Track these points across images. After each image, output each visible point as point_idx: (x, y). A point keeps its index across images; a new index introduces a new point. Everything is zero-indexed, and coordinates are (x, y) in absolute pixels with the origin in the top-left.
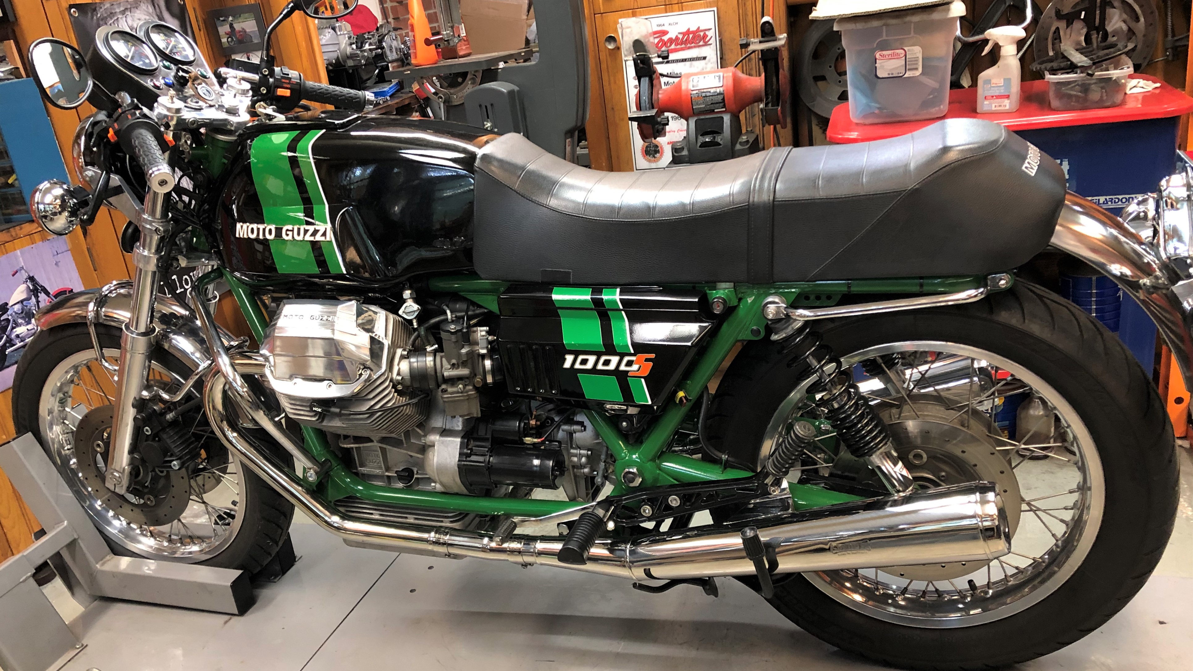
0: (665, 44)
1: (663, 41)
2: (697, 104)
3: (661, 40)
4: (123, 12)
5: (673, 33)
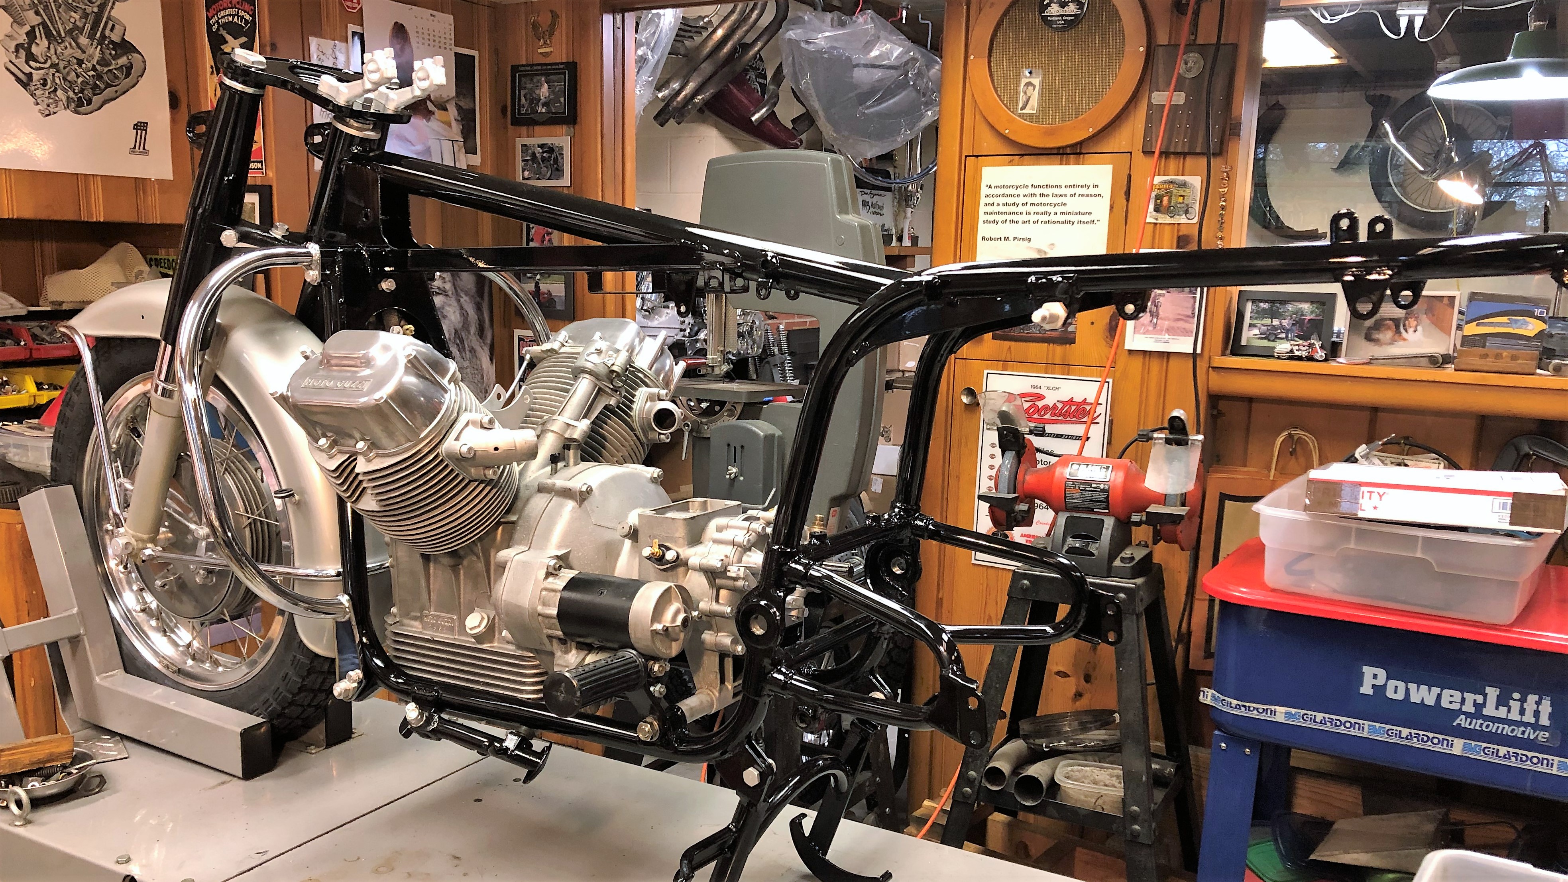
0: (1038, 411)
1: (1037, 406)
2: (1072, 498)
3: (1035, 405)
5: (1051, 399)
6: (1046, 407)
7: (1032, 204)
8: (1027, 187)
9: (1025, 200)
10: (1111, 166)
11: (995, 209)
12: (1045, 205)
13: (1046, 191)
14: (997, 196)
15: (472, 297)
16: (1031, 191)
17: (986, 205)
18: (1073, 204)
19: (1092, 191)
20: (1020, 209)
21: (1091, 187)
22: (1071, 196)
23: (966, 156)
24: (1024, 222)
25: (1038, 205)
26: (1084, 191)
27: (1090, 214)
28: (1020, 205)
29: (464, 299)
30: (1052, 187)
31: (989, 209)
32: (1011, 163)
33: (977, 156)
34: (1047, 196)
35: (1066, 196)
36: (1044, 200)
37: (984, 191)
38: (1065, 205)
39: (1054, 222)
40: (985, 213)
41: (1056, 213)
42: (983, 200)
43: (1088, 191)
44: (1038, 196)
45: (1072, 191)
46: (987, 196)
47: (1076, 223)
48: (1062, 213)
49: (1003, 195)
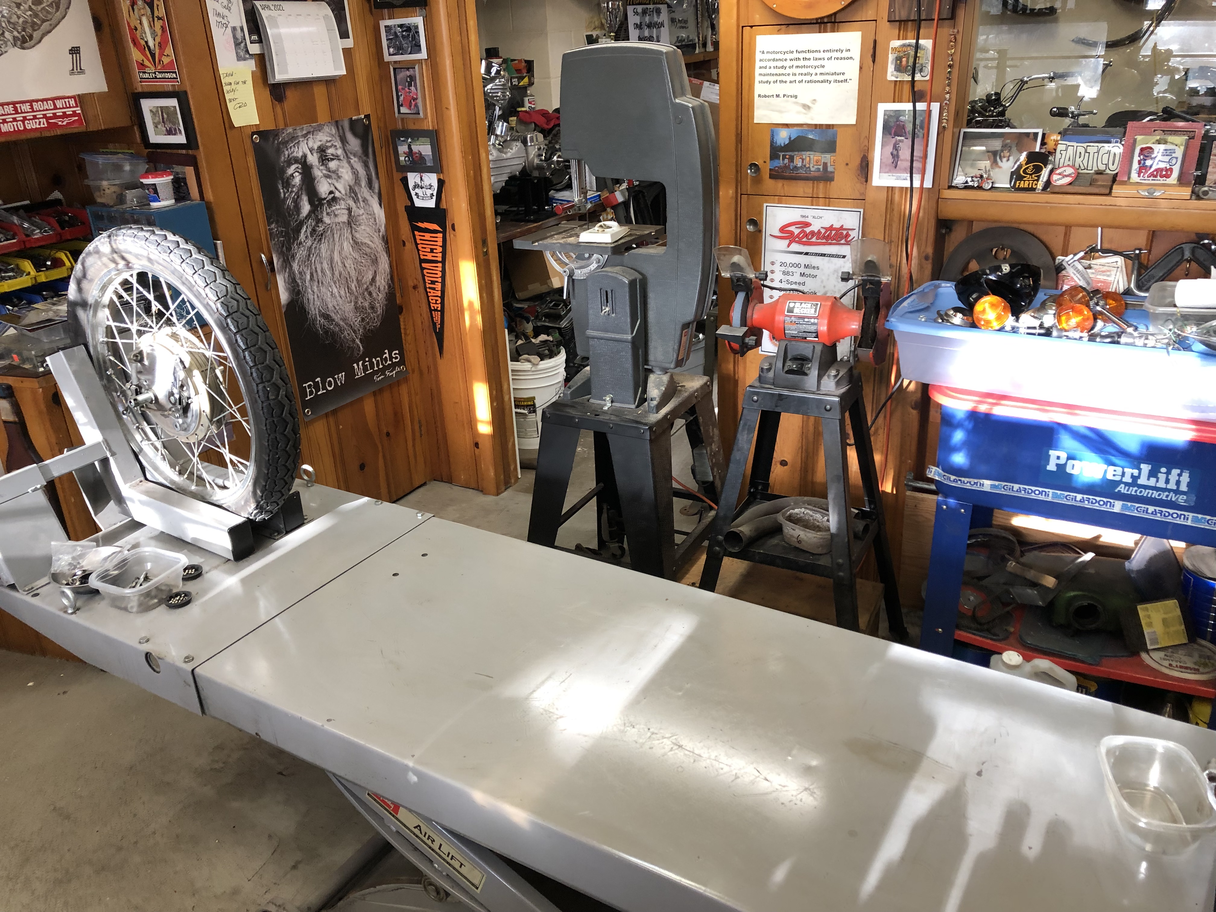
0: (805, 236)
1: (805, 232)
3: (803, 231)
4: (305, 136)
5: (816, 226)
6: (813, 233)
7: (797, 67)
8: (792, 52)
9: (791, 63)
10: (860, 33)
11: (768, 71)
12: (808, 67)
13: (807, 55)
14: (769, 60)
15: (360, 158)
16: (795, 55)
17: (760, 68)
18: (831, 66)
19: (845, 54)
20: (788, 71)
21: (844, 51)
22: (828, 59)
23: (743, 27)
24: (791, 82)
25: (801, 67)
26: (839, 55)
27: (843, 74)
28: (787, 68)
29: (354, 160)
30: (813, 52)
31: (763, 71)
32: (779, 32)
33: (752, 27)
34: (809, 59)
35: (824, 59)
36: (807, 63)
37: (758, 56)
38: (823, 67)
39: (815, 82)
40: (760, 74)
41: (816, 74)
42: (758, 64)
43: (841, 54)
44: (802, 59)
45: (828, 55)
46: (761, 60)
47: (832, 82)
48: (821, 74)
49: (774, 60)
